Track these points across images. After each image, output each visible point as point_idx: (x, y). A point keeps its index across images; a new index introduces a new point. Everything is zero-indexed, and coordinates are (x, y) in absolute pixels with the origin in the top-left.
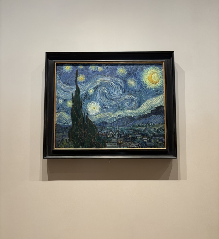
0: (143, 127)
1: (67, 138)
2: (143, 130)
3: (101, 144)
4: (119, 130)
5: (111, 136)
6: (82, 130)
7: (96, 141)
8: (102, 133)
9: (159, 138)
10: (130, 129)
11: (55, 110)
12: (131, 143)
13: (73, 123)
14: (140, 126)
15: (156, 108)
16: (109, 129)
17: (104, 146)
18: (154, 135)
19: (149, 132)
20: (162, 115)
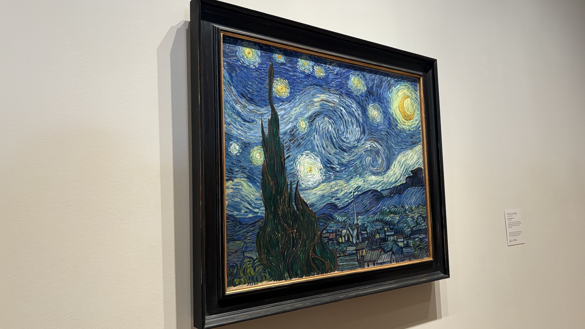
0: (396, 214)
1: (255, 255)
2: (396, 222)
3: (327, 261)
4: (358, 224)
5: (345, 240)
6: (287, 228)
7: (316, 255)
8: (328, 232)
9: (420, 237)
10: (377, 220)
12: (379, 253)
13: (266, 210)
14: (392, 213)
15: (412, 171)
16: (341, 223)
17: (334, 266)
18: (413, 232)
19: (405, 225)
20: (421, 188)
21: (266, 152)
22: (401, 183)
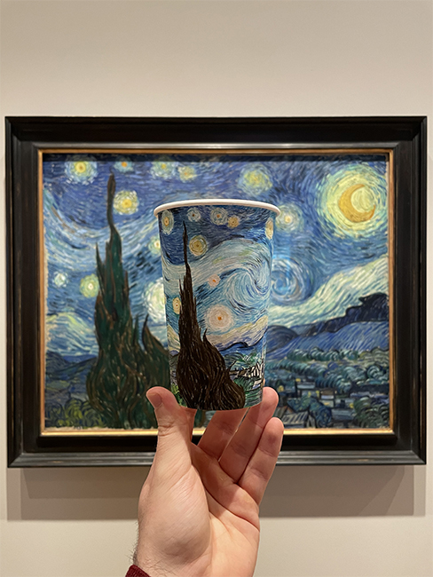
0: (322, 360)
1: (84, 398)
2: (320, 371)
6: (129, 370)
9: (372, 396)
10: (281, 367)
11: (45, 308)
12: (282, 412)
13: (100, 348)
14: (312, 358)
15: (361, 299)
18: (355, 387)
19: (339, 377)
20: (380, 323)
21: (102, 282)
22: (336, 317)
